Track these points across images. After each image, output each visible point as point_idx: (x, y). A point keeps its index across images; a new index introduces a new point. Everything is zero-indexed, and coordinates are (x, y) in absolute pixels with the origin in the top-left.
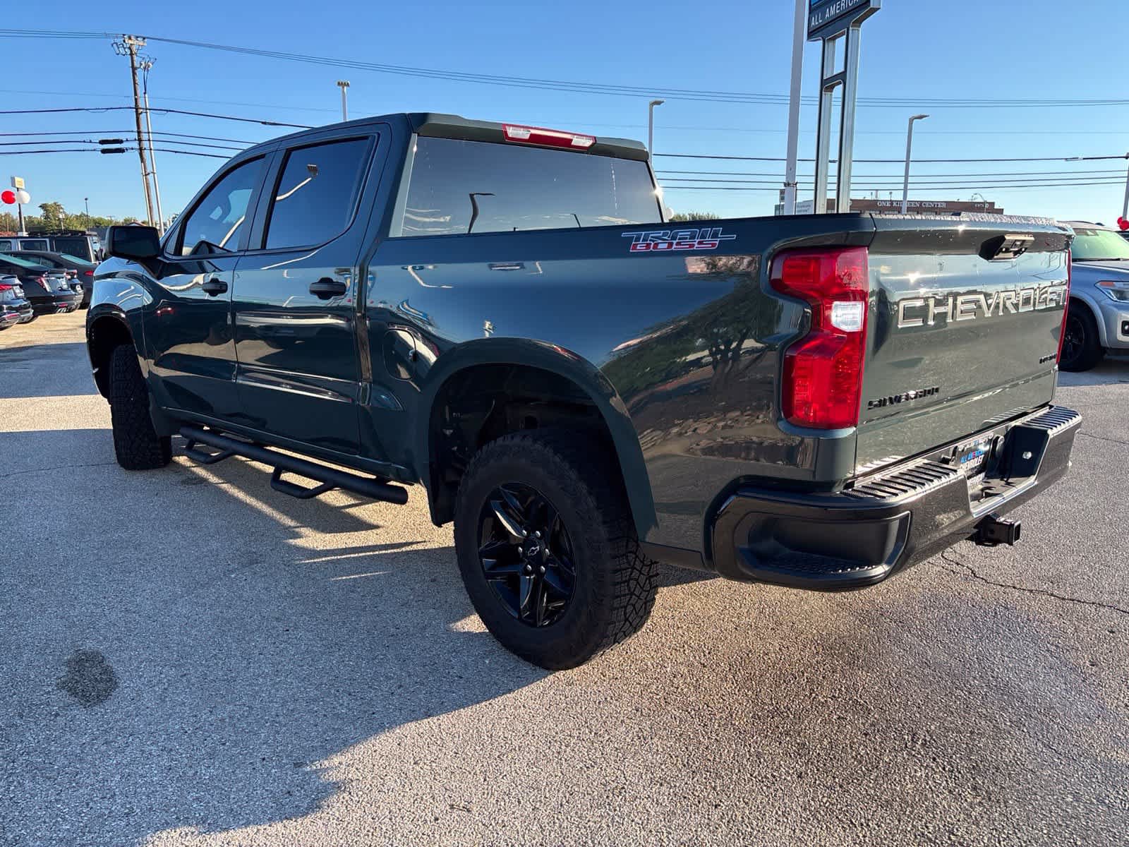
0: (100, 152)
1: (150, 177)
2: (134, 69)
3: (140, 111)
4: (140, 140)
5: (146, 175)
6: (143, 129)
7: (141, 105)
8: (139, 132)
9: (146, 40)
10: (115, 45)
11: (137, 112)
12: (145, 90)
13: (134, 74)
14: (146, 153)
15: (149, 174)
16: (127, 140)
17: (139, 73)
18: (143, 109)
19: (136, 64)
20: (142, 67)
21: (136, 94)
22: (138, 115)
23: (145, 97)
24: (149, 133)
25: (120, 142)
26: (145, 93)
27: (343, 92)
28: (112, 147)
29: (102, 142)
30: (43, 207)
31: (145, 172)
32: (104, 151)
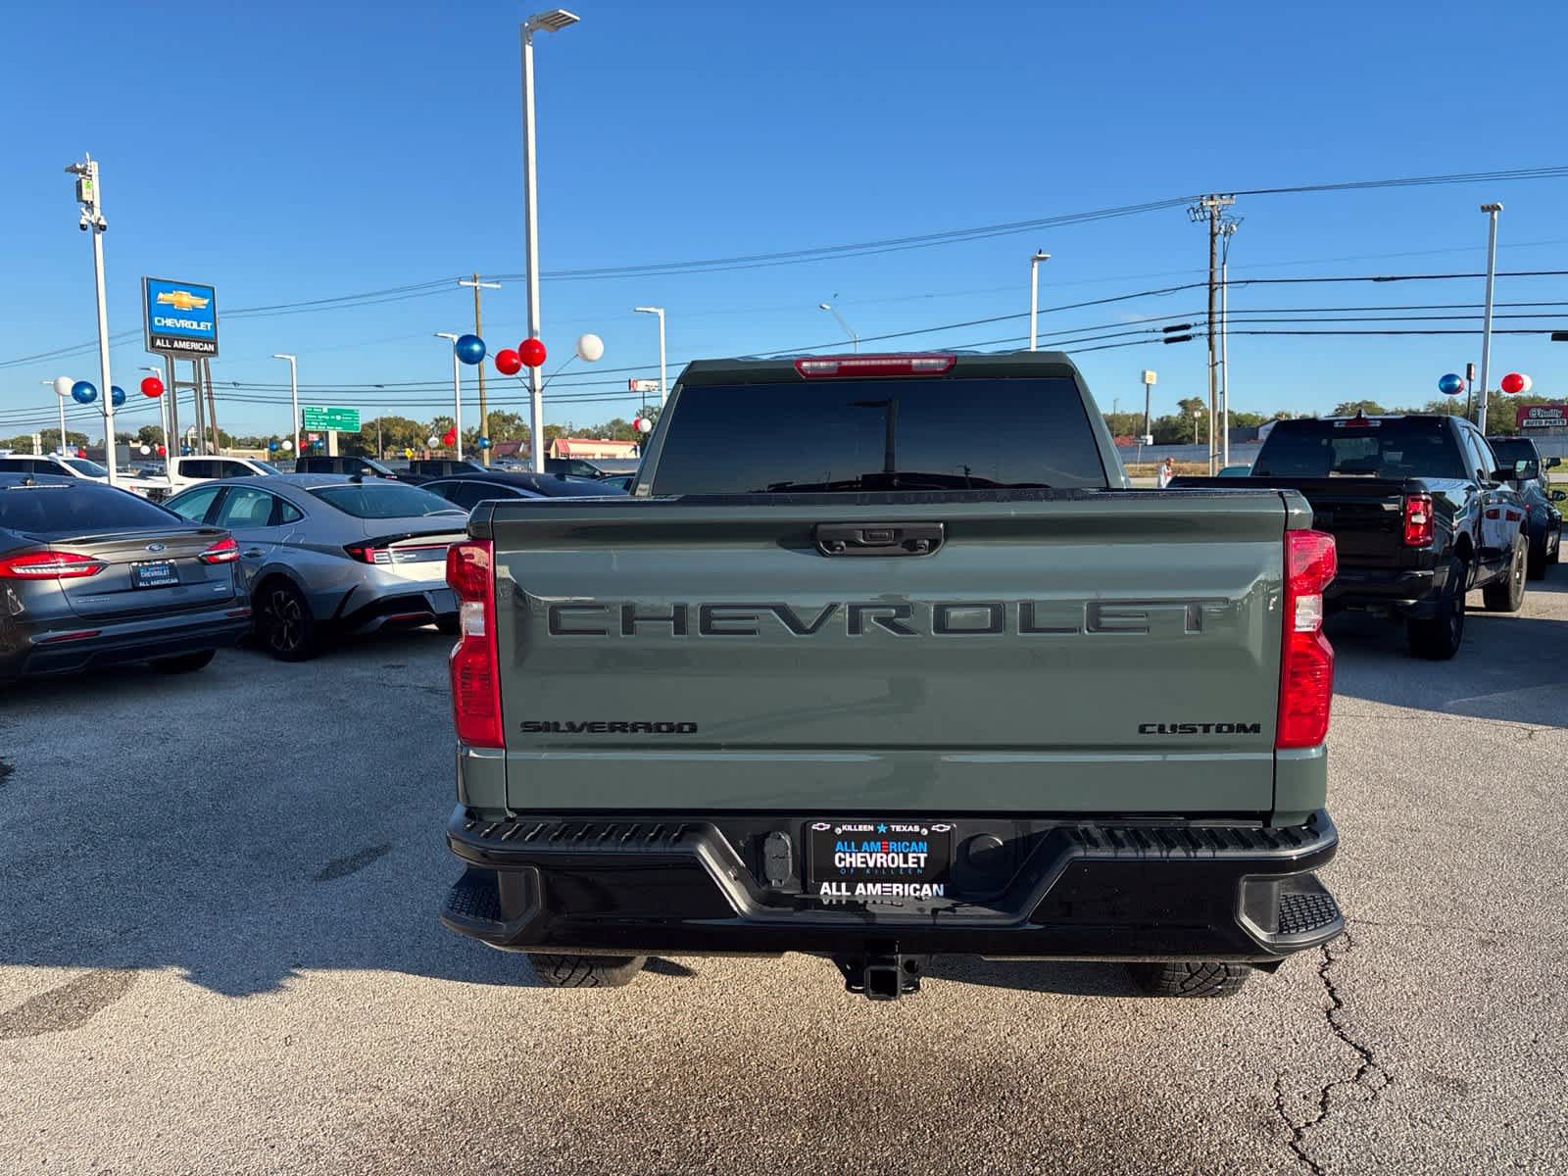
0: (1162, 343)
1: (1218, 368)
2: (1213, 235)
3: (1215, 286)
4: (1211, 323)
5: (1213, 366)
6: (1217, 308)
7: (1217, 279)
8: (1211, 314)
9: (1234, 197)
10: (1191, 211)
11: (1211, 287)
12: (1225, 259)
13: (1212, 242)
14: (1217, 338)
15: (1217, 364)
16: (1196, 325)
17: (1219, 239)
18: (1219, 283)
19: (1216, 230)
20: (1221, 232)
21: (1212, 267)
22: (1212, 291)
23: (1223, 269)
24: (1223, 312)
25: (1186, 327)
26: (1223, 264)
27: (1492, 219)
28: (1177, 334)
29: (1167, 330)
30: (1183, 404)
31: (1213, 361)
32: (1168, 341)
